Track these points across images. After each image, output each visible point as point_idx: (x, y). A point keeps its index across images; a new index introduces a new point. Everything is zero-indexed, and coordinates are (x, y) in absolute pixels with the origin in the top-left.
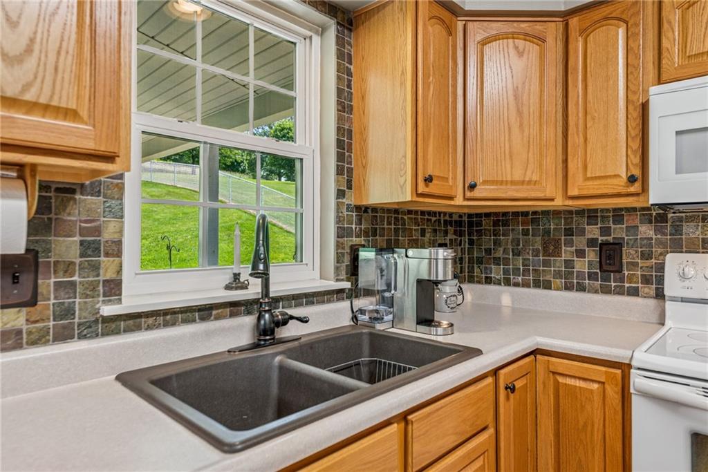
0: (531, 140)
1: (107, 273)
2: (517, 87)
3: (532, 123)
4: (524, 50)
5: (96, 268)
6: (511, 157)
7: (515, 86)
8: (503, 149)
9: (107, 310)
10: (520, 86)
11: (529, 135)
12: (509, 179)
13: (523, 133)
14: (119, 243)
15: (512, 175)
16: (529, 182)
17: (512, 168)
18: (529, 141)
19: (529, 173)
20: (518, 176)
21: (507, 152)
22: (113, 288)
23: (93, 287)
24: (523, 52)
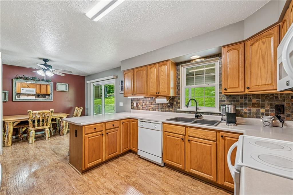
0: (268, 70)
1: (178, 106)
2: (263, 54)
3: (268, 64)
4: (265, 41)
5: (177, 105)
6: (261, 77)
7: (262, 54)
8: (258, 76)
9: (178, 110)
10: (264, 54)
11: (267, 69)
12: (260, 84)
13: (265, 69)
14: (180, 103)
15: (261, 83)
16: (268, 84)
17: (261, 81)
18: (267, 71)
19: (267, 81)
20: (263, 83)
21: (260, 76)
22: (179, 108)
23: (177, 107)
24: (265, 43)
